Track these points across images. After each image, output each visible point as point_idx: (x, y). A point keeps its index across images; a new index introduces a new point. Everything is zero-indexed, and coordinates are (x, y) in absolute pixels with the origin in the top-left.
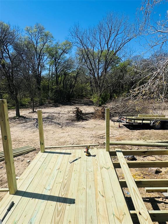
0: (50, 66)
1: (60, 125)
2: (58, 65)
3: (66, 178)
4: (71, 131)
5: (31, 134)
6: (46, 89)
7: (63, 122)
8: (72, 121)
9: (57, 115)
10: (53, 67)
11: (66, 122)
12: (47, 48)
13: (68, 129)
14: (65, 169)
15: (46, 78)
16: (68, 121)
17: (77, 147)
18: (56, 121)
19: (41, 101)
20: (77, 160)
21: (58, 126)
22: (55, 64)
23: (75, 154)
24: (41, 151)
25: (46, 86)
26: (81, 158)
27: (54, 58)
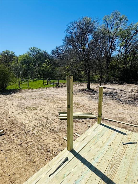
0: (121, 47)
1: (121, 101)
2: (129, 46)
4: (131, 110)
6: (114, 68)
7: (125, 99)
8: (134, 100)
9: (120, 92)
10: (123, 48)
11: (128, 99)
12: (120, 32)
13: (129, 106)
14: (116, 149)
15: (115, 58)
16: (130, 99)
17: (136, 127)
18: (118, 97)
21: (119, 103)
22: (126, 45)
23: (131, 136)
24: (98, 123)
25: (114, 65)
26: (136, 143)
27: (125, 39)
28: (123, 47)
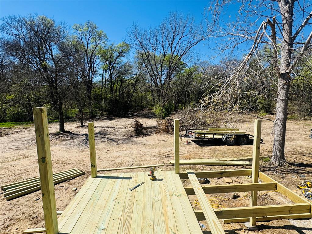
0: (104, 71)
1: (115, 141)
2: (113, 70)
3: (126, 211)
4: (129, 149)
5: (79, 154)
6: (98, 98)
7: (120, 138)
8: (130, 136)
9: (112, 130)
10: (107, 73)
11: (124, 138)
12: (100, 50)
13: (126, 146)
14: (124, 199)
15: (99, 85)
16: (125, 137)
17: (137, 169)
18: (110, 137)
19: (92, 113)
20: (139, 186)
21: (113, 144)
22: (110, 69)
23: (136, 178)
24: (92, 176)
25: (98, 94)
26: (144, 183)
27: (108, 61)
28: (107, 71)
